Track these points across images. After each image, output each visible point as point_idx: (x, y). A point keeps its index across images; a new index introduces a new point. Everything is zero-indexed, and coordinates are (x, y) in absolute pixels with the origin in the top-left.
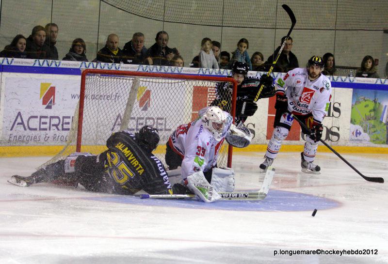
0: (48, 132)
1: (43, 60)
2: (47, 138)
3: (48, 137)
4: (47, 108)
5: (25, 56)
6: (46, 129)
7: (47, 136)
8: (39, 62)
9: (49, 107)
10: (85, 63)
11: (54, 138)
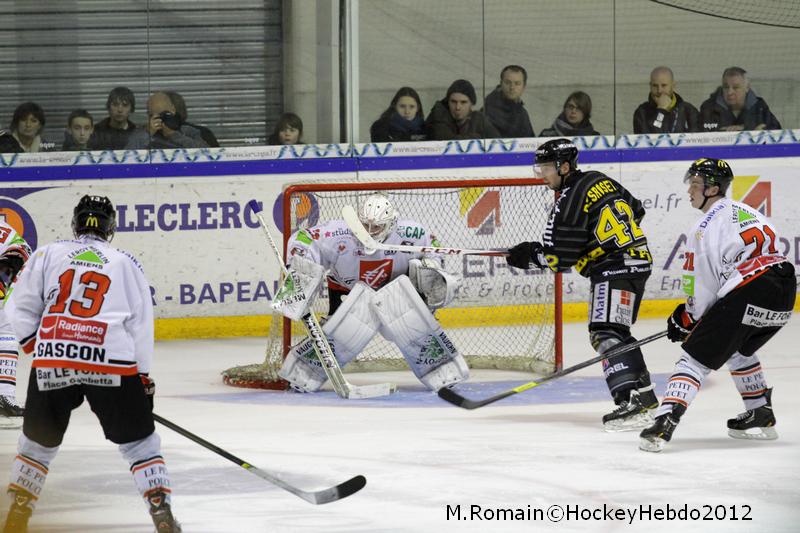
0: (488, 278)
1: (468, 141)
2: (485, 292)
3: (489, 290)
4: (482, 232)
5: (421, 137)
6: (481, 275)
7: (486, 287)
8: (459, 146)
9: (486, 231)
10: (583, 139)
11: (505, 290)
